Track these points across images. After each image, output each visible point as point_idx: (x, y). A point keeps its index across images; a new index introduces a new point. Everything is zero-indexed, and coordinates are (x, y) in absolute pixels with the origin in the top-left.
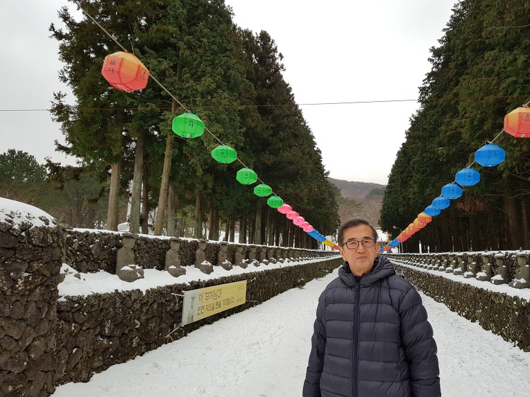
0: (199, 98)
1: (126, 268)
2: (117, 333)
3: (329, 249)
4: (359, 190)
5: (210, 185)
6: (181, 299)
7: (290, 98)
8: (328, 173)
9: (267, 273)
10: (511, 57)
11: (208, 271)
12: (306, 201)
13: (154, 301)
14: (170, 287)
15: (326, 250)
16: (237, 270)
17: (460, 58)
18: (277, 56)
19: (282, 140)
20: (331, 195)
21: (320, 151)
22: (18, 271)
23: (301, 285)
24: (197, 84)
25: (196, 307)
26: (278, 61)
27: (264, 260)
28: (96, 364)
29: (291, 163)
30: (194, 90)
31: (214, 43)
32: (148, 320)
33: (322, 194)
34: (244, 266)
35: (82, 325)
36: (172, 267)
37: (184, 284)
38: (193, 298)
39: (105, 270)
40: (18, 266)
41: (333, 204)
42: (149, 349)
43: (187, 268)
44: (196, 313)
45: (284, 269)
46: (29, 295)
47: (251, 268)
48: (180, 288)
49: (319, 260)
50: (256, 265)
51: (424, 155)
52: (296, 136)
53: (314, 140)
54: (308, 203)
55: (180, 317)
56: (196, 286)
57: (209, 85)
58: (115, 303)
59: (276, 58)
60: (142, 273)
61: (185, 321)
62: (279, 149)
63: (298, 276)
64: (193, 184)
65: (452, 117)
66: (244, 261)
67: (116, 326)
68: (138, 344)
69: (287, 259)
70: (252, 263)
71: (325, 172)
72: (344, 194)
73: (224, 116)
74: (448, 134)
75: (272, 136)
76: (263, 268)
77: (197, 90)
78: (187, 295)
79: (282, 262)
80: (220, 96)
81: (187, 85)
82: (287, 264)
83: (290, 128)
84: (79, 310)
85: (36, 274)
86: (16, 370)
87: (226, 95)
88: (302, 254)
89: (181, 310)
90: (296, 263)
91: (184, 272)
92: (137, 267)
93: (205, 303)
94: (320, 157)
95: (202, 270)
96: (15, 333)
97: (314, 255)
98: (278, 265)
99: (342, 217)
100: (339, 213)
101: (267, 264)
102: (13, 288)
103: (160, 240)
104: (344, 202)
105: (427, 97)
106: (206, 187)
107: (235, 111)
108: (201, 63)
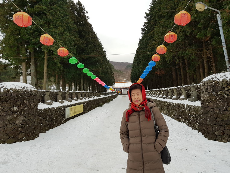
0: (58, 36)
1: (48, 101)
2: (50, 120)
3: (111, 91)
4: (122, 66)
5: (62, 69)
6: (65, 110)
7: (91, 29)
8: (109, 60)
9: (89, 101)
10: (169, 22)
11: (71, 101)
12: (101, 73)
13: (58, 111)
14: (62, 107)
15: (110, 92)
16: (79, 101)
17: (154, 19)
18: (85, 12)
19: (89, 48)
20: (111, 69)
21: (105, 51)
22: (31, 102)
23: (101, 105)
24: (56, 30)
25: (69, 113)
26: (86, 14)
27: (88, 97)
28: (47, 129)
29: (94, 58)
30: (55, 32)
31: (61, 13)
32: (57, 116)
33: (107, 70)
34: (81, 99)
35: (42, 117)
36: (60, 100)
37: (65, 106)
38: (68, 110)
39: (41, 102)
40: (31, 101)
41: (112, 73)
42: (58, 125)
43: (65, 100)
44: (69, 115)
45: (95, 100)
46: (34, 108)
47: (84, 100)
48: (64, 107)
49: (107, 96)
50: (85, 99)
51: (144, 55)
52: (95, 46)
53: (102, 47)
54: (102, 74)
55: (65, 116)
56: (68, 106)
57: (61, 31)
58: (49, 111)
59: (85, 13)
60: (53, 103)
61: (66, 117)
62: (89, 52)
63: (100, 102)
64: (55, 69)
65: (152, 41)
66: (81, 98)
67: (50, 118)
68: (55, 124)
69: (95, 96)
70: (84, 98)
71: (108, 60)
72: (116, 68)
73: (68, 43)
74: (151, 47)
75: (86, 46)
76: (87, 100)
77: (56, 32)
78: (67, 109)
79: (94, 97)
80: (66, 34)
81: (52, 30)
82: (96, 98)
83: (93, 43)
84: (41, 113)
85: (34, 103)
86: (33, 127)
87: (68, 34)
88: (101, 94)
89: (65, 114)
90: (99, 98)
91: (64, 102)
92: (51, 101)
93: (71, 112)
94: (105, 54)
95: (68, 101)
96: (32, 118)
97: (105, 94)
98: (92, 99)
99: (115, 78)
100: (114, 76)
101: (89, 98)
102: (30, 106)
103: (55, 92)
104: (116, 71)
105: (144, 32)
106: (60, 70)
107: (72, 40)
108: (57, 21)
